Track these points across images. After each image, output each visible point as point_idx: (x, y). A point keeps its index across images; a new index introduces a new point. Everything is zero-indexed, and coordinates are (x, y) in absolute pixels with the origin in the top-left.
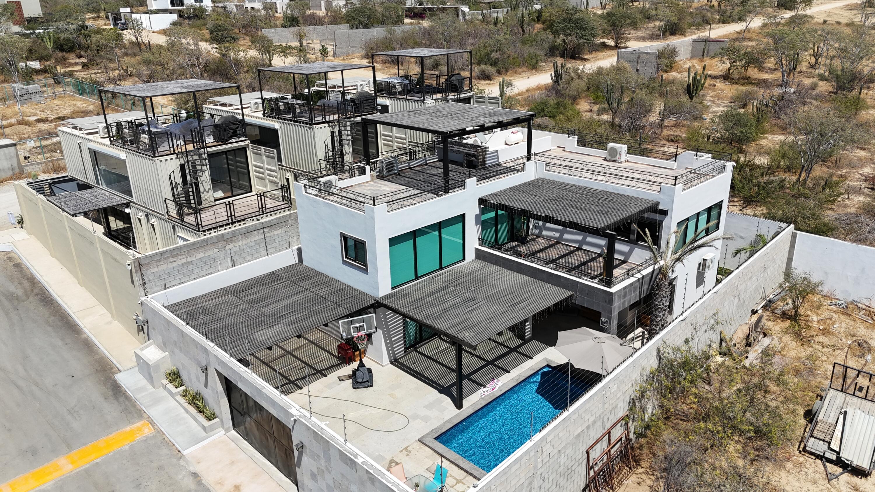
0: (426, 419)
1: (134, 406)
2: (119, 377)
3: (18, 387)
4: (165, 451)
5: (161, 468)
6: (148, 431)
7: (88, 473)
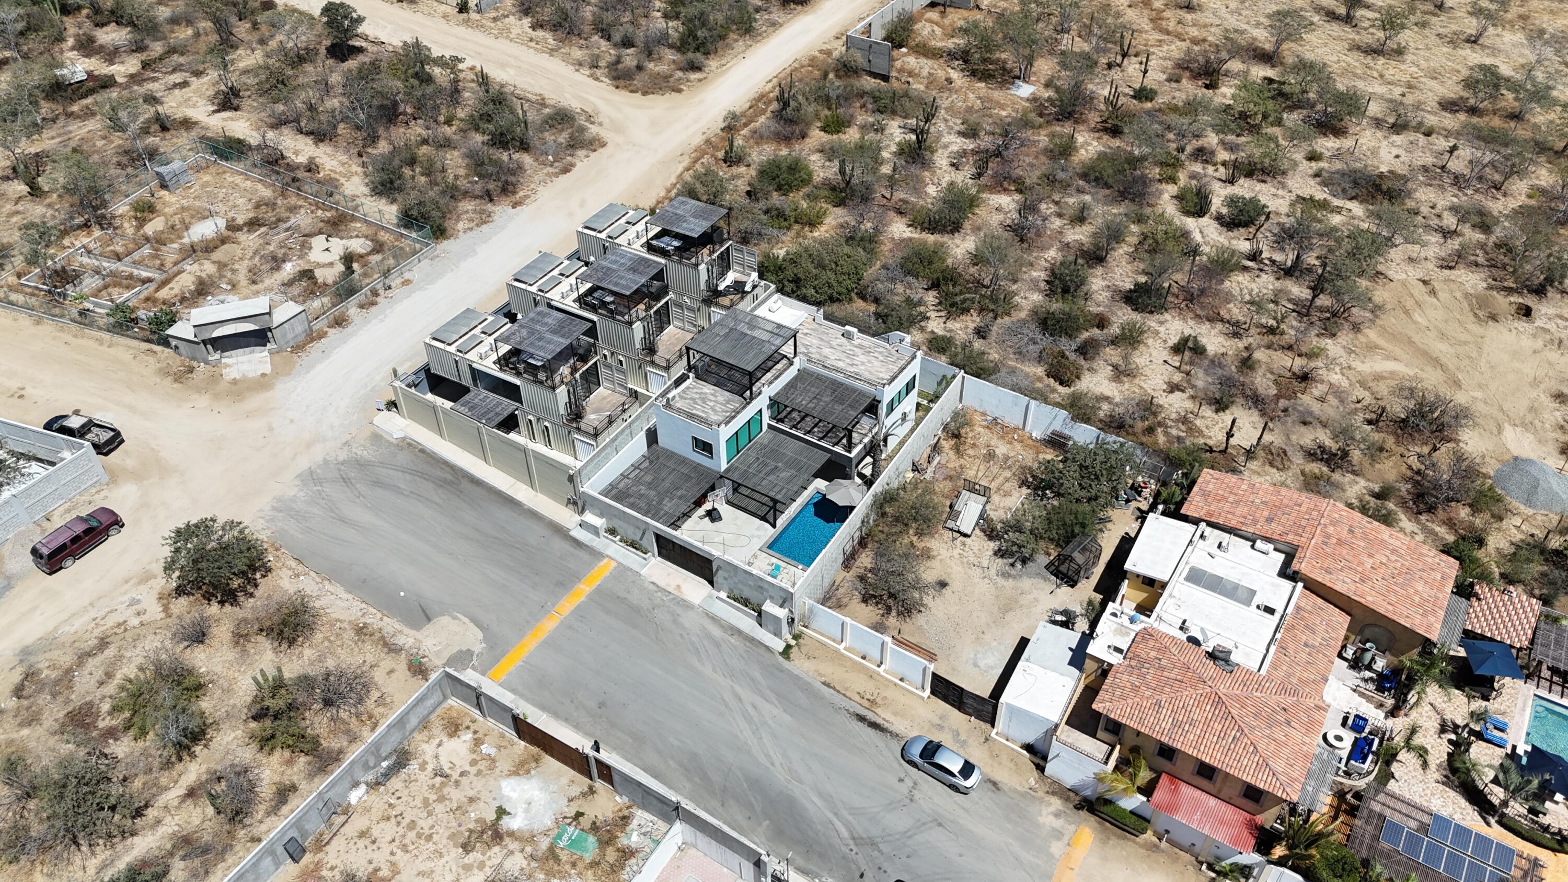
0: (759, 537)
1: (594, 550)
2: (572, 534)
3: (517, 548)
4: (629, 573)
5: (633, 582)
6: (614, 564)
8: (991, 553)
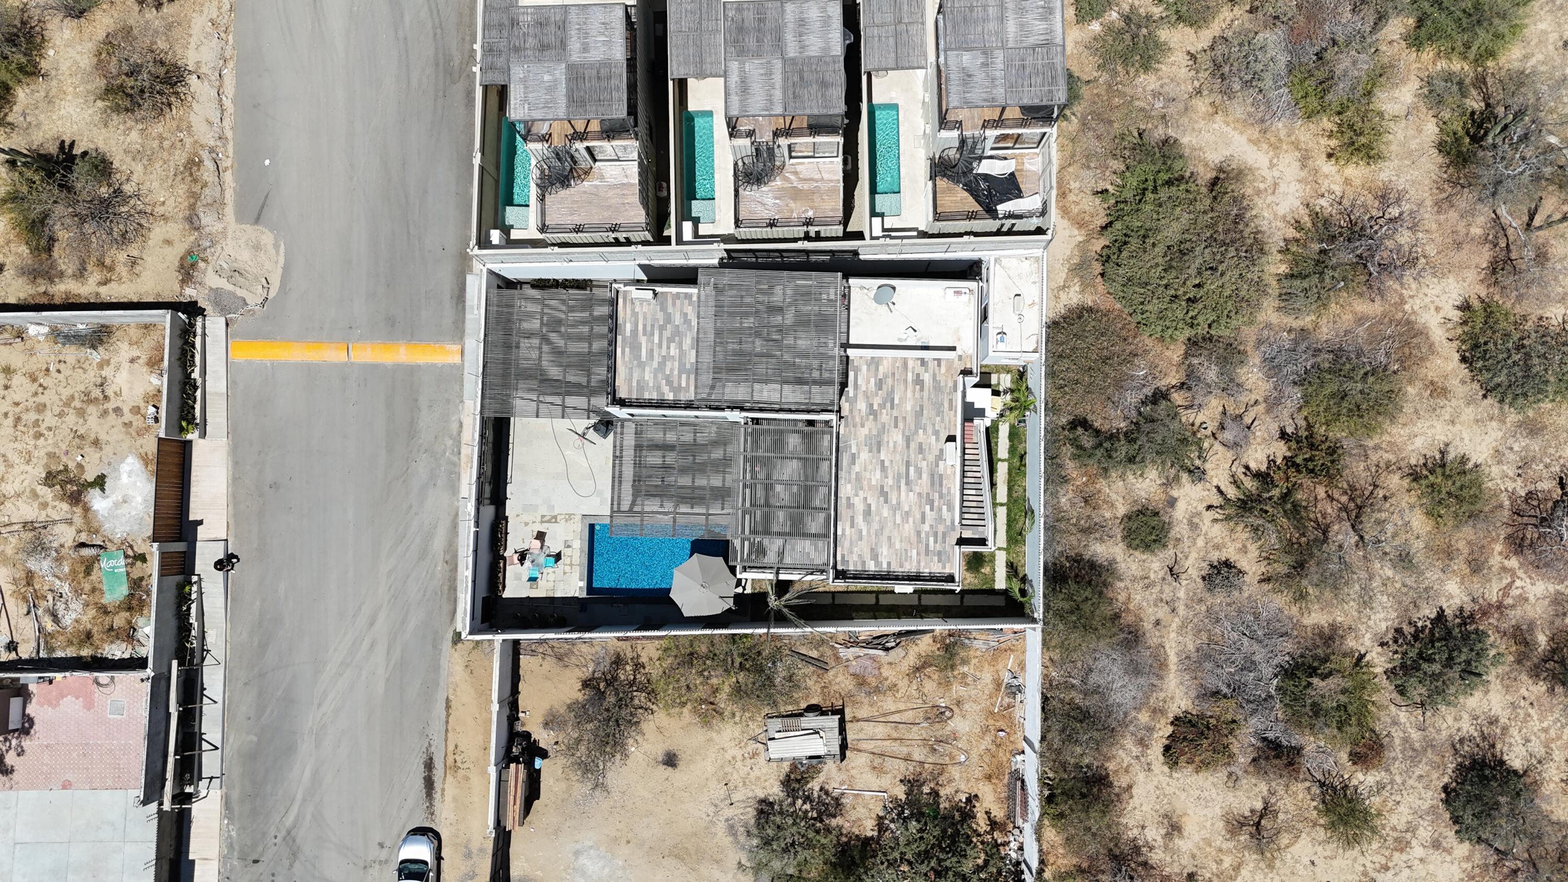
0: (603, 501)
1: (464, 322)
2: (469, 278)
3: (408, 233)
4: (457, 388)
5: (448, 401)
6: (457, 359)
7: (412, 370)
8: (761, 795)
